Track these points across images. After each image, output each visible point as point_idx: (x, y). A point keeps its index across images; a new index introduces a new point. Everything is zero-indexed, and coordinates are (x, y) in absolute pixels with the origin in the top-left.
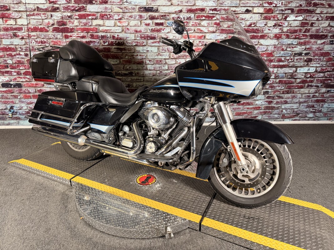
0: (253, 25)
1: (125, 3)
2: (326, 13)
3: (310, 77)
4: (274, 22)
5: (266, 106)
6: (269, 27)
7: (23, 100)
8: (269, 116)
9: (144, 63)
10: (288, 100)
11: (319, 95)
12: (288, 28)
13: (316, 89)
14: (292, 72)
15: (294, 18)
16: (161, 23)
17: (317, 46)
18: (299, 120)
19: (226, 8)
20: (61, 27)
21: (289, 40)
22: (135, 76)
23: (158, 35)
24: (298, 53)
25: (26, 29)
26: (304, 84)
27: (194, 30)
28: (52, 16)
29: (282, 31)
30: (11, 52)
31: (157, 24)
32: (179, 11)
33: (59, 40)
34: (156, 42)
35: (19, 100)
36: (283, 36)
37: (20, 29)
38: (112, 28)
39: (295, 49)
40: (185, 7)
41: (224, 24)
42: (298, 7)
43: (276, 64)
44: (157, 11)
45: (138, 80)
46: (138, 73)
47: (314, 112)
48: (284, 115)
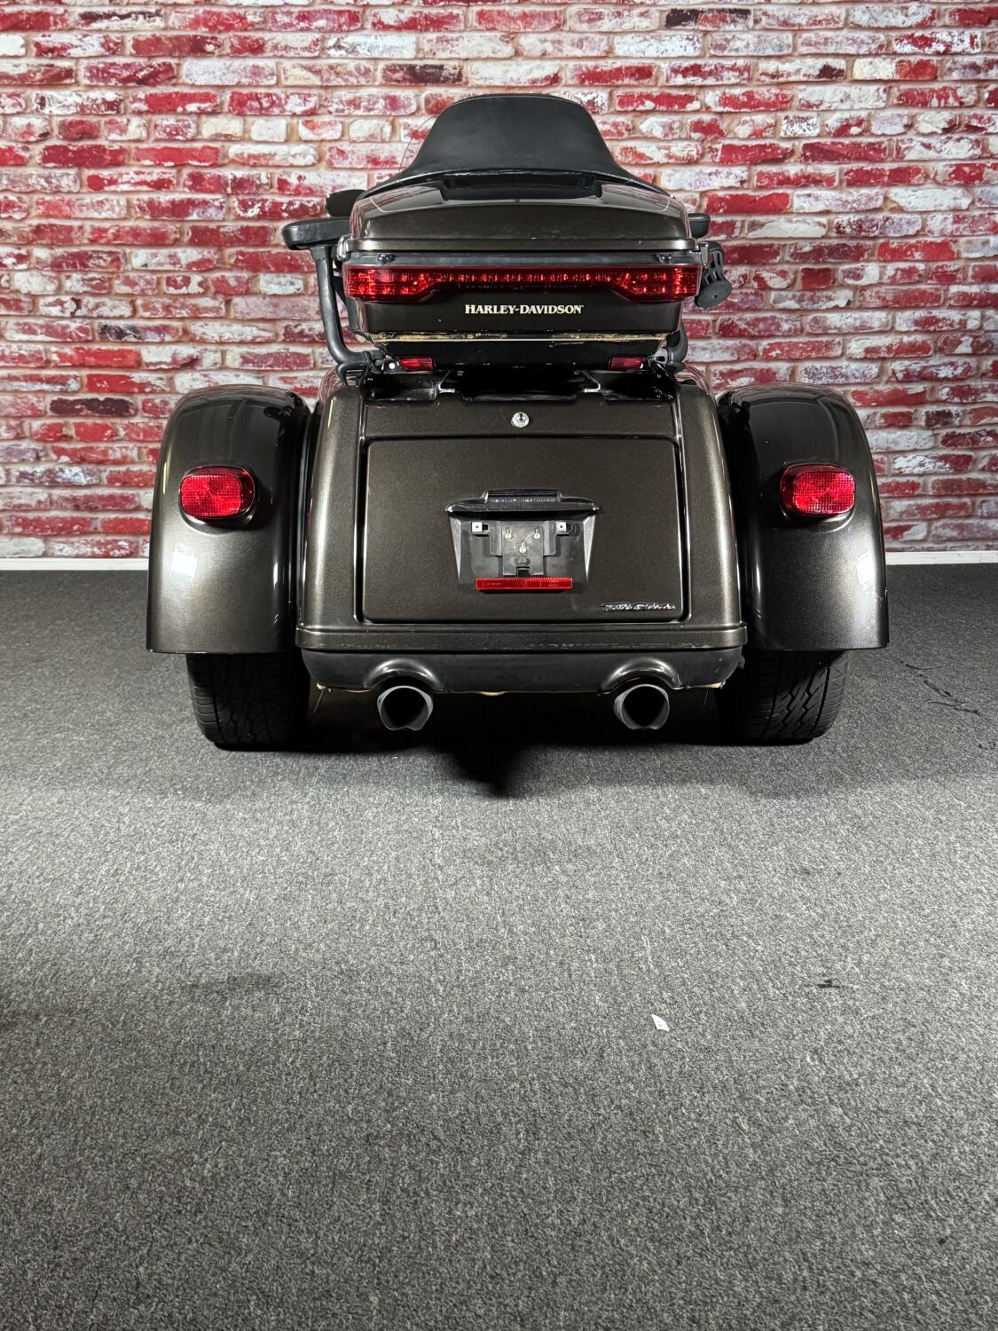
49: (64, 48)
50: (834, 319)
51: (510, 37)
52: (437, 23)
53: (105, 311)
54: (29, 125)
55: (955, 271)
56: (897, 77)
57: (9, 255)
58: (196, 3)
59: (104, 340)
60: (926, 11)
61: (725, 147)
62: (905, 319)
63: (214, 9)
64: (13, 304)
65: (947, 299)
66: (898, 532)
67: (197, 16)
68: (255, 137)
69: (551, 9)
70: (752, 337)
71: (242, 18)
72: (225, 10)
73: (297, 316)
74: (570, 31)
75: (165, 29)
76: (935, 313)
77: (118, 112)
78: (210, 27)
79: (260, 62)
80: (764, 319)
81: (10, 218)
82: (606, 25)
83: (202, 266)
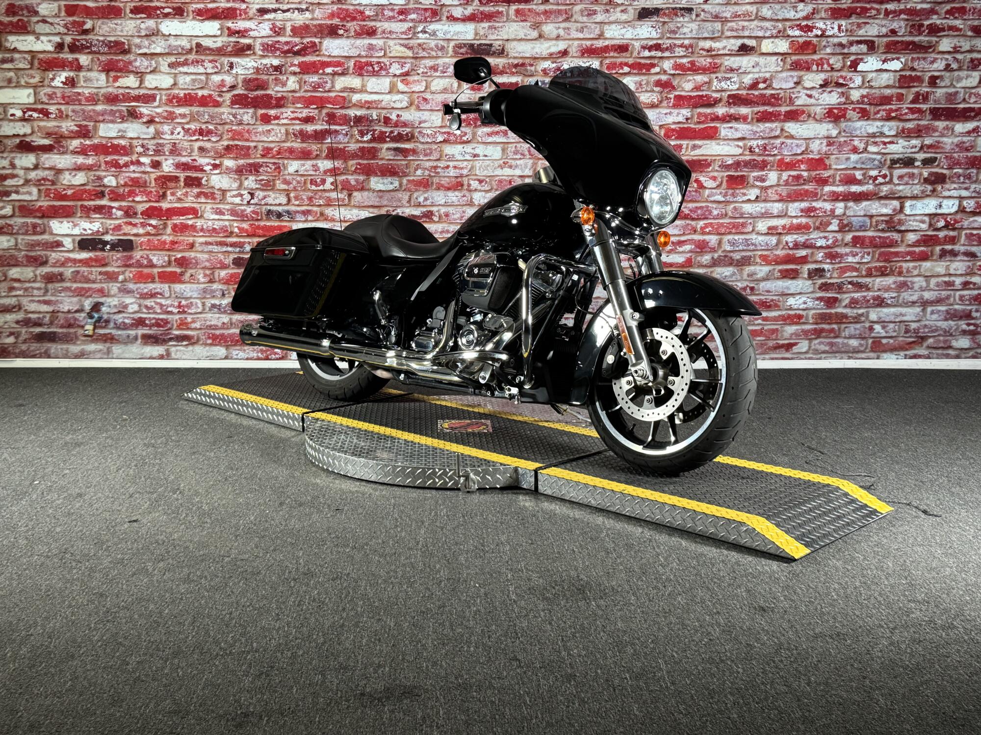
0: (761, 86)
1: (420, 35)
2: (970, 51)
3: (946, 227)
4: (823, 76)
5: (821, 311)
6: (807, 89)
7: (131, 286)
8: (831, 344)
9: (465, 187)
10: (886, 295)
12: (864, 92)
13: (970, 264)
14: (890, 212)
15: (878, 65)
16: (511, 84)
17: (956, 140)
18: (928, 357)
19: (687, 42)
20: (252, 94)
21: (870, 122)
22: (438, 221)
24: (901, 159)
25: (164, 98)
26: (930, 249)
28: (231, 66)
30: (116, 157)
32: (559, 52)
33: (247, 128)
34: (497, 133)
35: (119, 285)
36: (850, 114)
37: (148, 99)
38: (384, 96)
39: (892, 148)
40: (576, 43)
41: (683, 80)
42: (886, 36)
43: (840, 189)
44: (501, 53)
46: (447, 215)
47: (973, 333)
48: (880, 342)
49: (246, 31)
50: (748, 208)
51: (536, 26)
52: (489, 17)
53: (270, 200)
54: (223, 81)
55: (829, 177)
56: (790, 51)
57: (208, 164)
58: (333, 3)
59: (268, 219)
60: (809, 8)
61: (675, 96)
62: (795, 208)
63: (344, 7)
64: (210, 196)
65: (822, 195)
66: (789, 347)
67: (333, 11)
68: (369, 90)
69: (563, 8)
70: (693, 219)
71: (362, 13)
72: (351, 8)
73: (395, 204)
74: (576, 22)
75: (312, 19)
76: (814, 204)
77: (281, 73)
78: (341, 19)
79: (374, 42)
80: (701, 208)
81: (209, 140)
82: (599, 18)
83: (334, 172)
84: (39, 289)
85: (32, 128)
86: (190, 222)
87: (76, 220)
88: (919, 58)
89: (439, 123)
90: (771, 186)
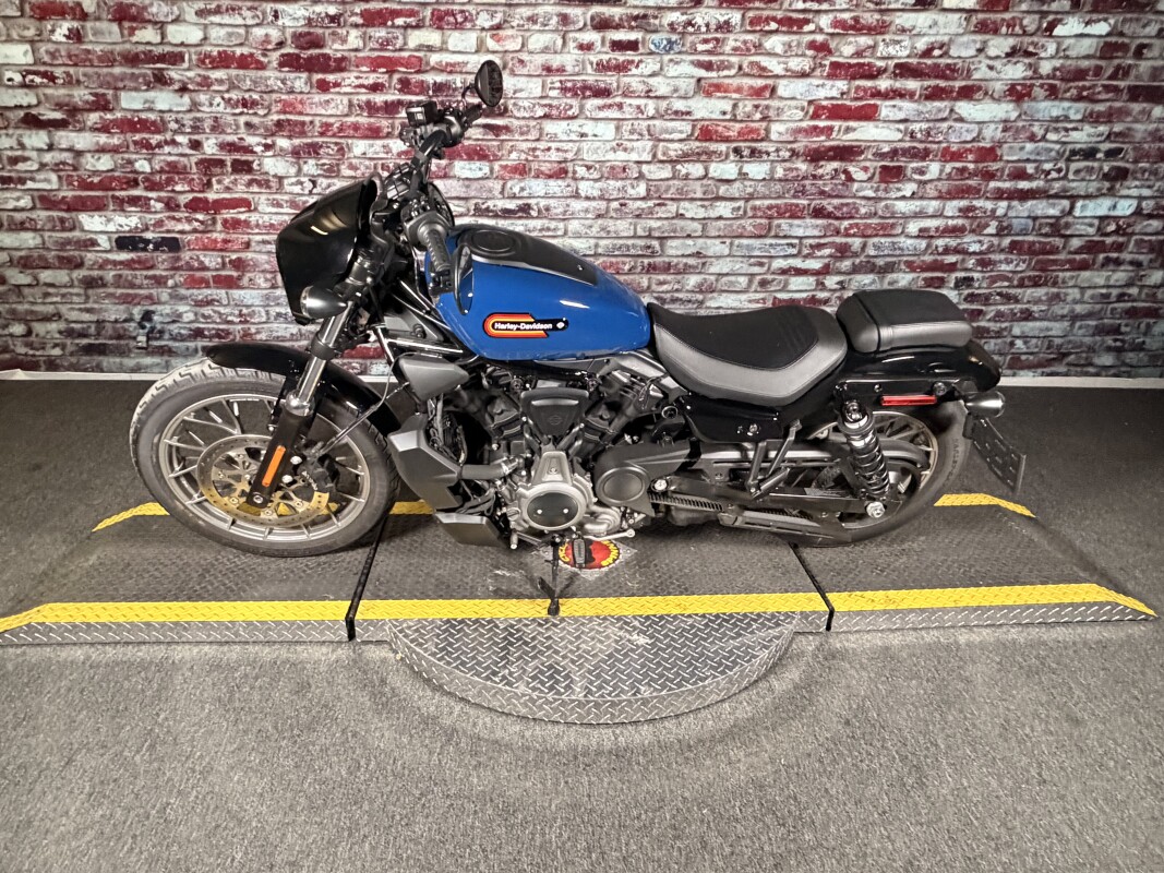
0: (937, 52)
3: (1116, 232)
4: (1011, 41)
6: (990, 58)
7: (183, 291)
9: (570, 175)
10: (1035, 308)
11: (1140, 293)
12: (1057, 63)
13: (1133, 274)
14: (1057, 213)
15: (1079, 28)
16: (630, 42)
17: (1152, 127)
18: (1066, 375)
20: (305, 54)
21: (1056, 103)
22: (537, 218)
23: (618, 82)
24: (1081, 150)
25: (194, 57)
26: (1092, 256)
27: (740, 68)
28: (276, 16)
29: (1035, 72)
30: (146, 136)
31: (618, 46)
33: (299, 97)
34: (610, 106)
35: (170, 291)
36: (1038, 92)
37: (175, 59)
38: (470, 57)
39: (1075, 135)
41: (843, 42)
43: (1007, 185)
45: (548, 229)
46: (547, 209)
47: (1119, 351)
48: (1019, 358)
84: (78, 295)
85: (37, 96)
86: (243, 217)
87: (109, 213)
88: (1131, 20)
89: (538, 92)
90: (931, 181)
